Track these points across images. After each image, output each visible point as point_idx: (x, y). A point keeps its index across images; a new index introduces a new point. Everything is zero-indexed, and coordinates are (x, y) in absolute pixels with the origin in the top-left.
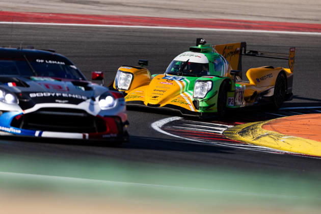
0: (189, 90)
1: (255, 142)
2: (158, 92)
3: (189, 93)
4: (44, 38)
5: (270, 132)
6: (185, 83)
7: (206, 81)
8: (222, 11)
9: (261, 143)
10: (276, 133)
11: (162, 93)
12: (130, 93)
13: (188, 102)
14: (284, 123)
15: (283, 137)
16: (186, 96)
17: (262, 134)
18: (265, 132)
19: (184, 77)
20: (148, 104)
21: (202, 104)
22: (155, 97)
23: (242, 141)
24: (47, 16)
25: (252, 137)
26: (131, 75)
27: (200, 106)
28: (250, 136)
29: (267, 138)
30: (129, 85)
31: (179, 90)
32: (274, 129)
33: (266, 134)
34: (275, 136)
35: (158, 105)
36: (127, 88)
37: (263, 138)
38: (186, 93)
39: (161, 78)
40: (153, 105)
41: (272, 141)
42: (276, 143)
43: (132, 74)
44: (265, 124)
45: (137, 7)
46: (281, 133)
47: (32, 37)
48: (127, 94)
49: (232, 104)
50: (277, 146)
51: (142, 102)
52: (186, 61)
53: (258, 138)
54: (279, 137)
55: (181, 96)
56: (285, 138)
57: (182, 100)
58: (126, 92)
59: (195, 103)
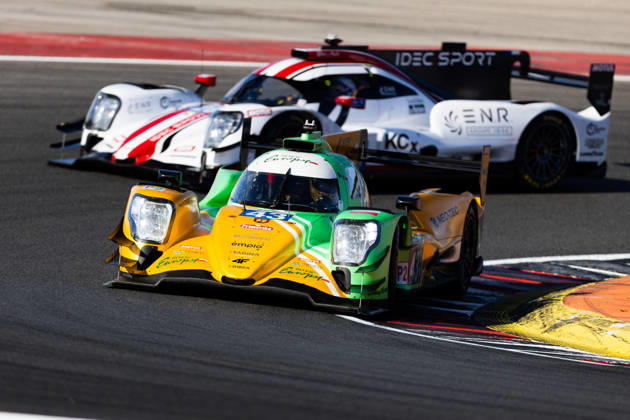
0: (315, 244)
1: (546, 336)
2: (244, 249)
3: (316, 251)
4: (66, 92)
5: (582, 313)
6: (301, 227)
7: (362, 223)
8: (475, 27)
9: (562, 339)
10: (596, 315)
11: (254, 250)
12: (168, 253)
13: (321, 273)
14: (615, 291)
15: (613, 325)
16: (313, 259)
17: (563, 318)
18: (570, 312)
19: (292, 213)
20: (224, 278)
21: (357, 279)
22: (240, 261)
23: (516, 334)
24: (74, 41)
25: (541, 325)
26: (169, 206)
27: (353, 283)
28: (537, 323)
29: (576, 328)
30: (165, 230)
31: (293, 242)
32: (592, 307)
33: (572, 317)
34: (595, 321)
35: (250, 281)
36: (161, 238)
37: (565, 328)
38: (308, 251)
39: (237, 214)
40: (239, 282)
41: (589, 334)
42: (595, 339)
43: (171, 203)
44: (571, 294)
45: (279, 19)
46: (607, 316)
47: (40, 91)
48: (160, 254)
49: (404, 280)
50: (598, 346)
51: (207, 274)
52: (285, 173)
53: (556, 326)
54: (602, 325)
55: (299, 259)
56: (616, 328)
57: (306, 268)
58: (160, 248)
59: (339, 276)
